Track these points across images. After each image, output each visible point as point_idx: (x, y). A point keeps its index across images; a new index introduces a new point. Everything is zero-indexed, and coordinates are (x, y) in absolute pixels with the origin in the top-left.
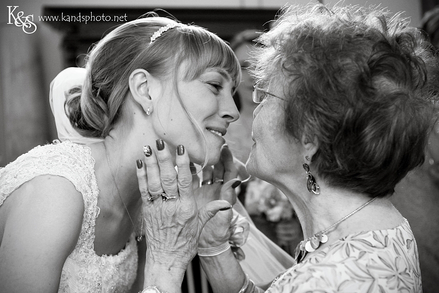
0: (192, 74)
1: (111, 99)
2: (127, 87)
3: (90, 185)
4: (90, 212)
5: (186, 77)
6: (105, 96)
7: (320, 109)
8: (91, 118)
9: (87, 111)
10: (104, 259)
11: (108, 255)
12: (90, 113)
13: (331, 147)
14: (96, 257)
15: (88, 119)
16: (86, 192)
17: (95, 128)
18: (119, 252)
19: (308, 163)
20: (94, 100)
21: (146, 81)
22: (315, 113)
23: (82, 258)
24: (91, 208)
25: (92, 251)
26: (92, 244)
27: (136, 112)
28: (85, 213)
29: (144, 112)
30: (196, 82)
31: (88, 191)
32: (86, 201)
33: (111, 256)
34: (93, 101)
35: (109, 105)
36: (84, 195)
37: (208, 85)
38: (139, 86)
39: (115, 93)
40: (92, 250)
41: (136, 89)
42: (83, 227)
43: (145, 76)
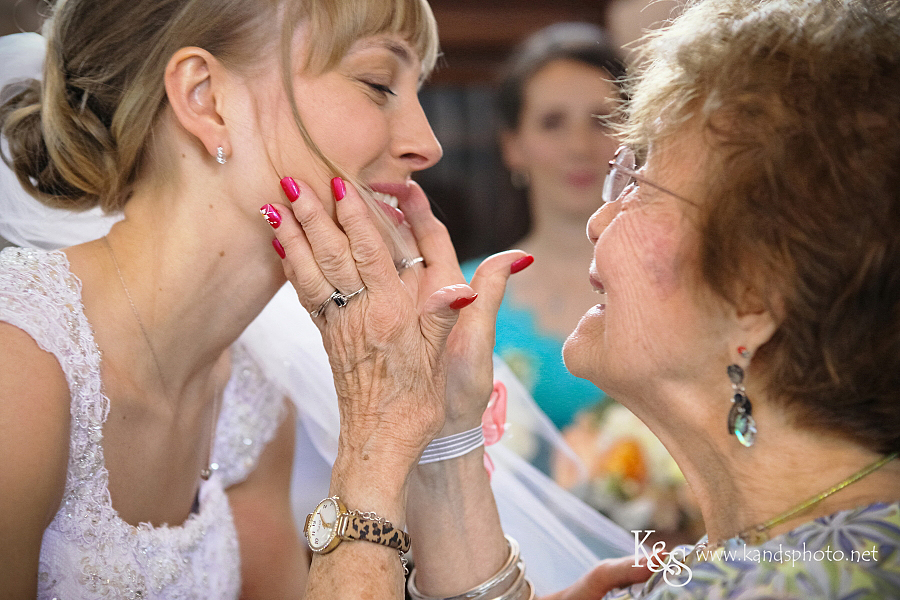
0: (320, 59)
1: (120, 118)
2: (159, 92)
3: (76, 339)
4: (87, 403)
5: (307, 66)
6: (104, 113)
7: (801, 237)
8: (73, 165)
9: (63, 151)
10: (145, 533)
11: (156, 525)
12: (70, 155)
13: (816, 330)
14: (119, 526)
15: (66, 170)
16: (68, 352)
17: (85, 189)
18: (187, 518)
19: (744, 363)
20: (76, 120)
21: (209, 78)
22: (785, 245)
23: (85, 526)
24: (85, 393)
25: (108, 509)
26: (103, 490)
27: (186, 154)
28: (73, 406)
29: (206, 155)
30: (333, 79)
31: (72, 351)
32: (70, 375)
33: (164, 529)
34: (74, 124)
35: (115, 133)
36: (63, 360)
37: (362, 84)
38: (191, 91)
39: (129, 103)
40: (109, 505)
41: (184, 98)
42: (74, 443)
43: (204, 63)
